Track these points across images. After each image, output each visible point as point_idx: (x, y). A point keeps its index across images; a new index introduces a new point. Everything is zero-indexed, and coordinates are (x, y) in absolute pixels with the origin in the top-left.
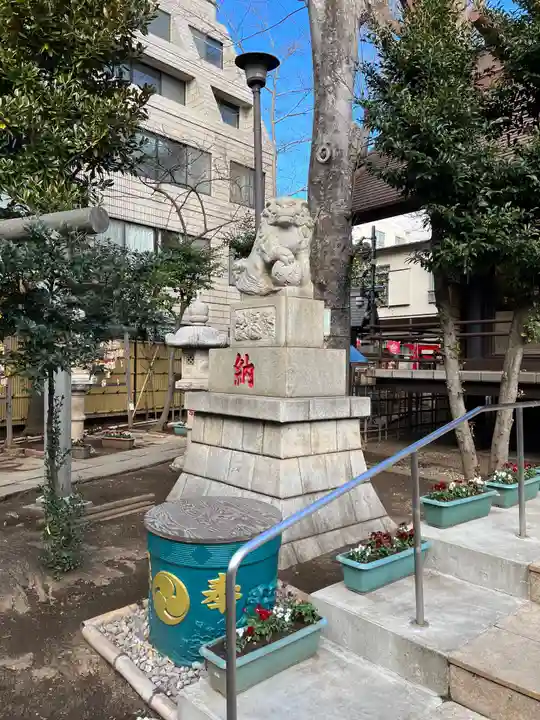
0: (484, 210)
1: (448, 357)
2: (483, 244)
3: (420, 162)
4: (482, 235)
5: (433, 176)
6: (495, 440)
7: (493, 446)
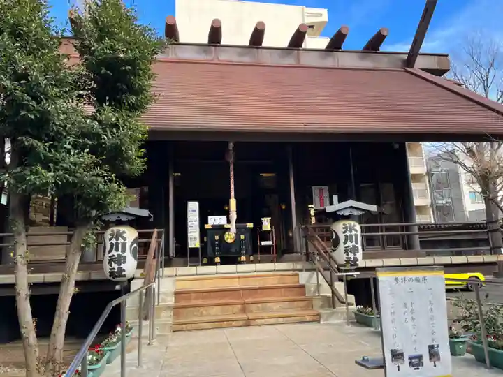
0: (68, 151)
1: (19, 264)
2: (67, 175)
3: (26, 102)
4: (66, 169)
5: (35, 116)
6: (54, 331)
7: (52, 336)
